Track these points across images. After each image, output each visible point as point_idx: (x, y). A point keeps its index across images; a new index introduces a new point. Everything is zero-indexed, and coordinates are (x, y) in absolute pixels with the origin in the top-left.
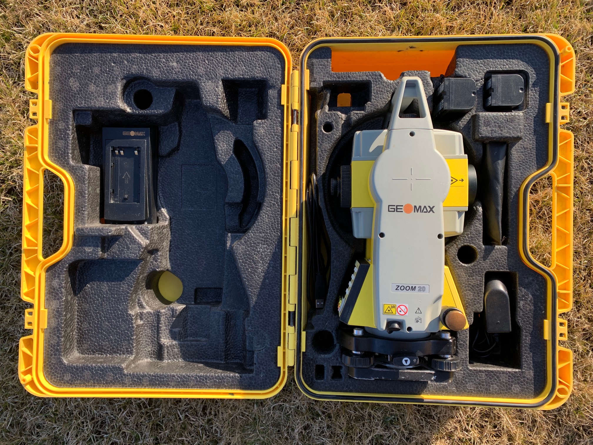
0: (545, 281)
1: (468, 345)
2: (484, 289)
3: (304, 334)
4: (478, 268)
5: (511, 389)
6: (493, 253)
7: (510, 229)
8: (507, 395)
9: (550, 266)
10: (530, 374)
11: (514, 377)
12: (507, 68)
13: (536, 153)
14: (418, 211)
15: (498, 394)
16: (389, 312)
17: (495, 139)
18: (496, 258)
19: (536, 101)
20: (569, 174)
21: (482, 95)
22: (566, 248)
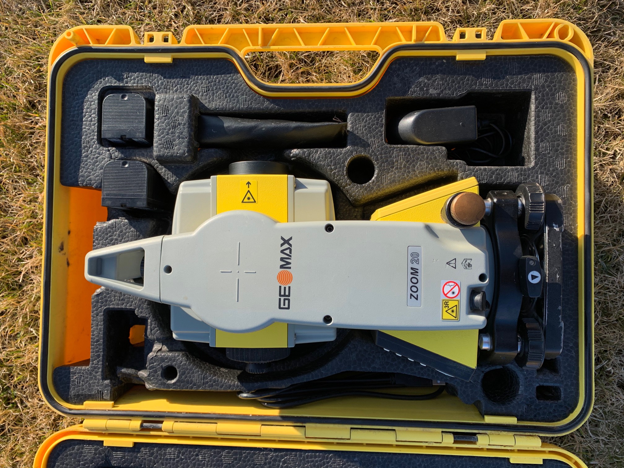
0: (399, 60)
1: (497, 167)
2: (412, 146)
3: (489, 419)
4: (381, 154)
5: (562, 105)
6: (359, 133)
7: (324, 109)
8: (571, 111)
9: (377, 53)
10: (538, 79)
11: (543, 100)
12: (95, 116)
13: (214, 75)
14: (290, 263)
15: (571, 123)
16: (456, 310)
17: (192, 133)
18: (366, 129)
19: (142, 76)
20: (244, 30)
21: (131, 150)
22: (350, 32)
